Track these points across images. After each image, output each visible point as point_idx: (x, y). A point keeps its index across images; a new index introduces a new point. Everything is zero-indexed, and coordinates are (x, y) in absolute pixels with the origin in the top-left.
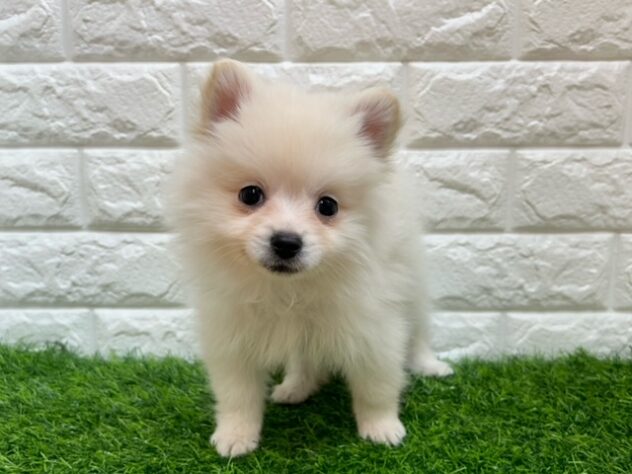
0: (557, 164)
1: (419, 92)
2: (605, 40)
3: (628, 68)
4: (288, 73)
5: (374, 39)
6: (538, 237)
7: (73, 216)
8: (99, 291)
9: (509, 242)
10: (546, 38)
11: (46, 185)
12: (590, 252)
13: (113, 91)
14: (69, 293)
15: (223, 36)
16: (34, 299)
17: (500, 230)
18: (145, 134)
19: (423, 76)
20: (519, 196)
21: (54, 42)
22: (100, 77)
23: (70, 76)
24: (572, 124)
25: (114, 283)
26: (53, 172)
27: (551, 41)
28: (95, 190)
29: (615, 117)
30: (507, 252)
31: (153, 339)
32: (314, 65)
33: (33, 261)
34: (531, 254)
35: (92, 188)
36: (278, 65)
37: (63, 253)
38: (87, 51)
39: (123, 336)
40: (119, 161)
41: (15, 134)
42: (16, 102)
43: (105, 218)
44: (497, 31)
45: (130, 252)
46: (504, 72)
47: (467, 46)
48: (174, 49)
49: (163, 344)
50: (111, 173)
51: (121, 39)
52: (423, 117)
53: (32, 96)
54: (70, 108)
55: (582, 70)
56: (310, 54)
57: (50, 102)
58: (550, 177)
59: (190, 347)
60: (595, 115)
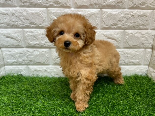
0: (134, 34)
1: (104, 16)
2: (148, 5)
3: (152, 12)
4: (73, 11)
5: (94, 3)
6: (128, 50)
7: (22, 45)
8: (29, 62)
9: (122, 51)
11: (15, 38)
12: (139, 53)
13: (30, 15)
14: (22, 62)
15: (57, 2)
16: (14, 64)
17: (120, 48)
18: (38, 25)
19: (105, 12)
20: (125, 41)
21: (14, 2)
22: (26, 11)
23: (19, 11)
24: (138, 25)
25: (32, 60)
26: (16, 35)
27: (135, 5)
28: (27, 40)
29: (148, 23)
30: (121, 53)
31: (42, 72)
32: (79, 9)
33: (13, 55)
34: (127, 53)
35: (26, 38)
36: (70, 9)
37: (20, 53)
38: (23, 5)
39: (35, 71)
40: (32, 32)
41: (6, 25)
42: (5, 17)
43: (30, 45)
44: (123, 2)
45: (36, 53)
46: (124, 12)
47: (116, 5)
48: (45, 5)
49: (45, 73)
50: (30, 35)
51: (31, 2)
52: (104, 22)
53: (9, 16)
54: (20, 19)
55: (142, 12)
56: (78, 7)
57: (14, 17)
58: (132, 37)
59: (51, 74)
60: (143, 22)
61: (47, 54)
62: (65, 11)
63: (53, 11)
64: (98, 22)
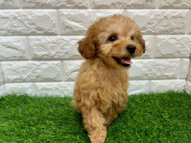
0: (167, 39)
2: (183, 3)
3: (189, 12)
4: (90, 13)
6: (161, 60)
7: (26, 57)
8: (36, 78)
9: (153, 62)
11: (17, 48)
12: (174, 64)
13: (36, 18)
14: (27, 79)
15: (70, 1)
16: (16, 80)
17: (150, 58)
18: (47, 31)
19: (131, 13)
20: (156, 49)
21: (16, 2)
22: (31, 14)
23: (22, 13)
24: (172, 28)
25: (40, 75)
26: (19, 43)
27: (168, 3)
28: (32, 49)
29: (184, 26)
30: (152, 64)
31: (52, 91)
32: (98, 10)
33: (15, 70)
34: (159, 65)
35: (31, 48)
36: (87, 10)
37: (24, 67)
38: (27, 6)
39: (44, 90)
40: (39, 40)
41: (6, 32)
42: (5, 22)
43: (36, 57)
45: (44, 67)
46: (154, 13)
47: (144, 4)
48: (55, 5)
49: (55, 92)
50: (37, 44)
51: (37, 1)
53: (10, 20)
54: (23, 24)
55: (176, 12)
56: (97, 7)
57: (16, 22)
58: (165, 43)
59: (63, 92)
60: (179, 25)
61: (58, 68)
62: (80, 12)
63: (66, 13)
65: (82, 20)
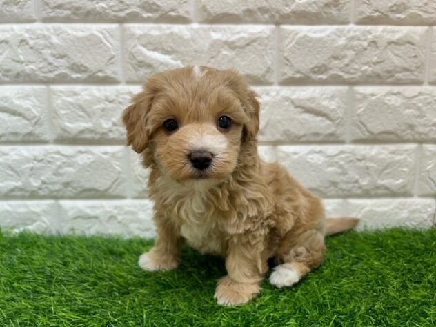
0: (381, 96)
1: (287, 45)
2: (412, 11)
3: (427, 31)
4: (196, 31)
5: (255, 8)
6: (368, 147)
7: (43, 134)
8: (61, 187)
9: (349, 150)
10: (373, 8)
11: (23, 112)
12: (403, 157)
13: (71, 43)
14: (40, 189)
15: (150, 5)
16: (14, 193)
17: (342, 142)
18: (94, 74)
19: (290, 34)
20: (355, 118)
21: (28, 8)
22: (61, 33)
23: (39, 32)
24: (390, 69)
25: (71, 181)
26: (27, 102)
27: (377, 11)
28: (58, 115)
29: (420, 64)
30: (347, 157)
31: (100, 222)
32: (214, 26)
33: (13, 166)
34: (364, 158)
35: (55, 112)
36: (189, 26)
37: (35, 160)
38: (51, 15)
39: (79, 219)
40: (75, 94)
43: (66, 135)
44: (341, 3)
45: (83, 159)
46: (345, 32)
47: (320, 13)
48: (115, 14)
49: (108, 225)
50: (69, 102)
51: (76, 5)
52: (290, 63)
53: (11, 47)
54: (40, 55)
55: (397, 32)
56: (211, 18)
57: (24, 51)
58: (376, 105)
59: (127, 227)
60: (406, 62)
61: (118, 163)
62: (172, 30)
63: (139, 32)
64: (269, 62)
65: (177, 49)
